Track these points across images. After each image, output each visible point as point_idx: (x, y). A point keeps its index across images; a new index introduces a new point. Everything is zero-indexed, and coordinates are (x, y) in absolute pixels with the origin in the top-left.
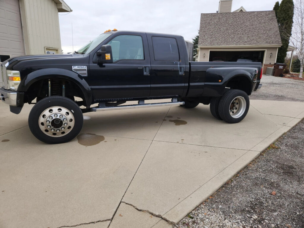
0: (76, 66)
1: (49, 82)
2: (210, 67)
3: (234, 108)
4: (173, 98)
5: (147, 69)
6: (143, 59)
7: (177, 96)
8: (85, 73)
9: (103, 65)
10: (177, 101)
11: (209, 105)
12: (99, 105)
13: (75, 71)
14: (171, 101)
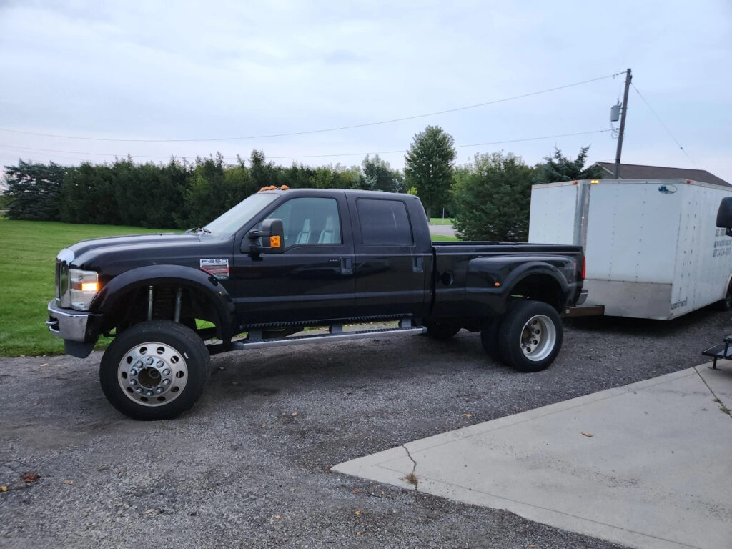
0: (209, 260)
1: (151, 292)
2: (476, 256)
3: (532, 340)
4: (400, 319)
5: (349, 263)
6: (340, 242)
7: (410, 314)
8: (224, 274)
9: (261, 256)
10: (410, 325)
11: (480, 333)
12: (248, 336)
13: (205, 270)
14: (398, 327)
